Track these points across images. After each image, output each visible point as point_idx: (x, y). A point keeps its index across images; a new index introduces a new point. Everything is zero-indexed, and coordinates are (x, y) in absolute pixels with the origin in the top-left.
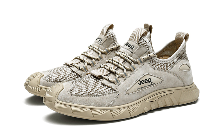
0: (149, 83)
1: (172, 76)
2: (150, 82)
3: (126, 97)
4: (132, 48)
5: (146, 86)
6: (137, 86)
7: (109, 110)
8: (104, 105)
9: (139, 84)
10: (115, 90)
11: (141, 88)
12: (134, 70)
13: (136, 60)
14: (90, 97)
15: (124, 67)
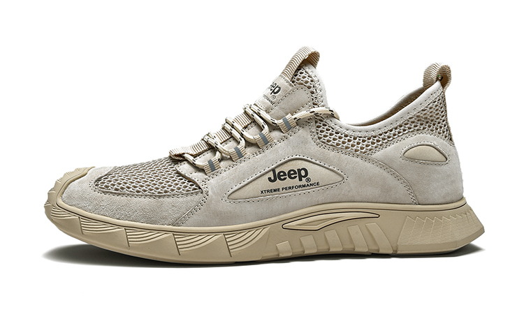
0: (300, 180)
1: (376, 170)
2: (304, 177)
3: (226, 206)
4: (275, 93)
5: (290, 188)
6: (264, 183)
7: (171, 234)
8: (162, 220)
9: (270, 179)
10: (200, 188)
11: (275, 190)
12: (266, 144)
13: (276, 122)
14: (133, 198)
15: (242, 135)
